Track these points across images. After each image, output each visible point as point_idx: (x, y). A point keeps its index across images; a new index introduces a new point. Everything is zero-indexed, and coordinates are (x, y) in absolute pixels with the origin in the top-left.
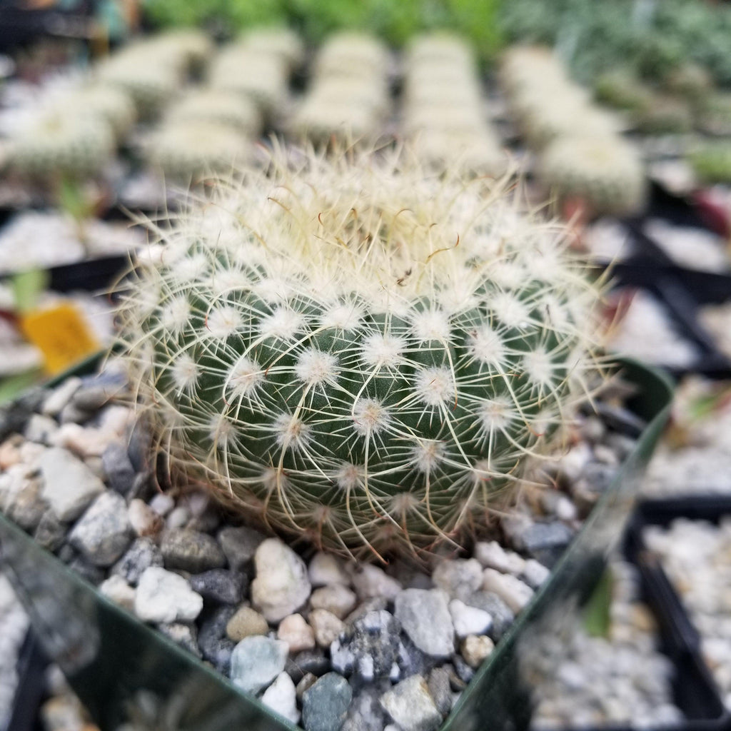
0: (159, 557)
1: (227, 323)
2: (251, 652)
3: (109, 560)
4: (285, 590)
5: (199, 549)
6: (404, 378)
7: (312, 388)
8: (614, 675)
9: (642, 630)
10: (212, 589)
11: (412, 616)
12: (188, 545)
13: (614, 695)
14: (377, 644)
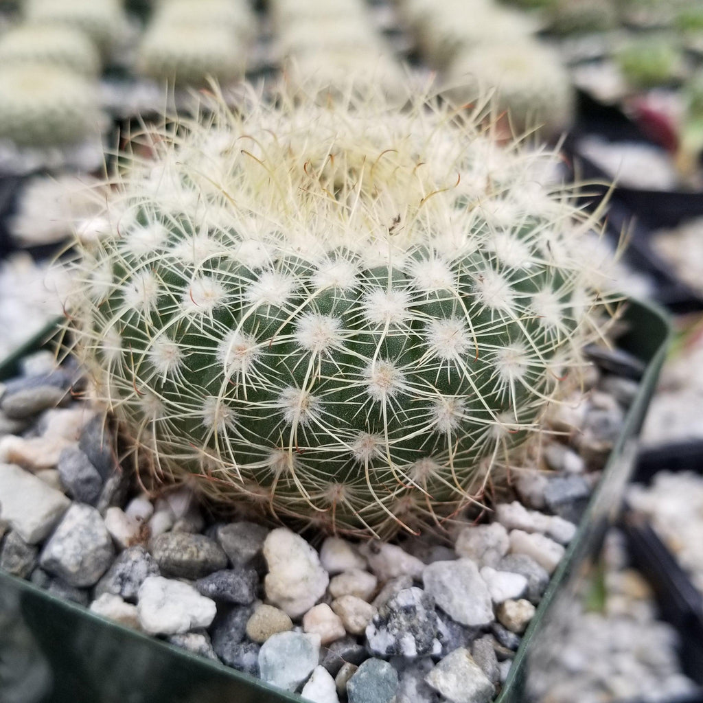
0: (155, 566)
1: (207, 295)
2: (280, 650)
3: (92, 578)
4: (305, 579)
5: (198, 551)
6: (415, 334)
7: (317, 356)
8: (614, 651)
9: (637, 599)
10: (224, 590)
11: (444, 588)
12: (185, 548)
13: (618, 673)
14: (415, 622)
